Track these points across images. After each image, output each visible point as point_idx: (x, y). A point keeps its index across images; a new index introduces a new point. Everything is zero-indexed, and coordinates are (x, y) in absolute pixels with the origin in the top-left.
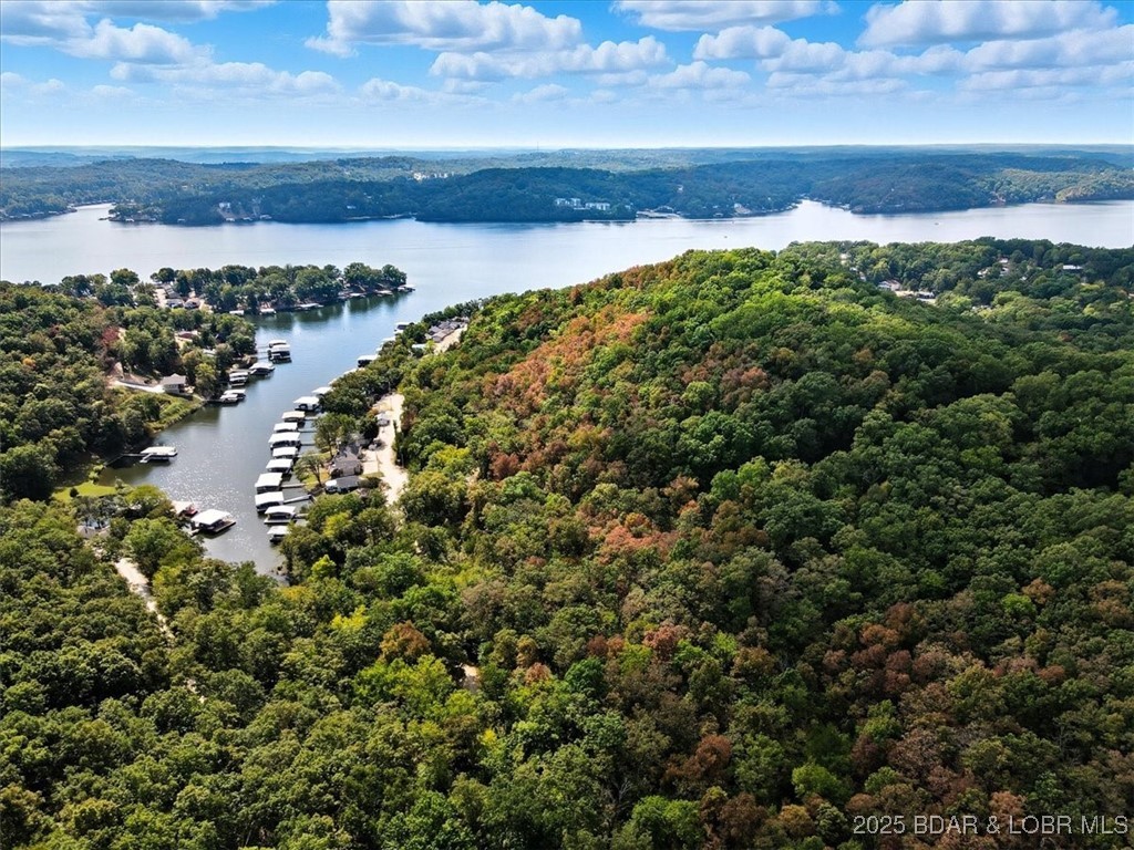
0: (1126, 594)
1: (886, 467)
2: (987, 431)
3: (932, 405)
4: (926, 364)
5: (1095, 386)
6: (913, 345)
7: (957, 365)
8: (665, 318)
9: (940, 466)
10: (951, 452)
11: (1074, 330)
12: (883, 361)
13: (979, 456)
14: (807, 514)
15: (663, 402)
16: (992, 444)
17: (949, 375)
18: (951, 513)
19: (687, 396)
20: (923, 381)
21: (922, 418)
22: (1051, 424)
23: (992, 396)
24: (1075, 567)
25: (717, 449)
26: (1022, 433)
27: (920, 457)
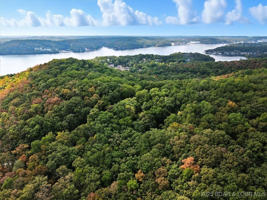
0: (166, 173)
1: (95, 129)
2: (128, 111)
3: (112, 104)
4: (111, 90)
5: (157, 93)
6: (107, 84)
7: (120, 90)
8: (34, 81)
9: (112, 127)
10: (116, 121)
11: (157, 75)
12: (97, 91)
13: (125, 121)
14: (64, 155)
15: (22, 113)
16: (129, 115)
17: (118, 93)
18: (115, 144)
19: (30, 110)
20: (110, 96)
21: (109, 109)
22: (146, 106)
23: (130, 98)
24: (151, 163)
25: (37, 131)
26: (138, 110)
27: (106, 124)
